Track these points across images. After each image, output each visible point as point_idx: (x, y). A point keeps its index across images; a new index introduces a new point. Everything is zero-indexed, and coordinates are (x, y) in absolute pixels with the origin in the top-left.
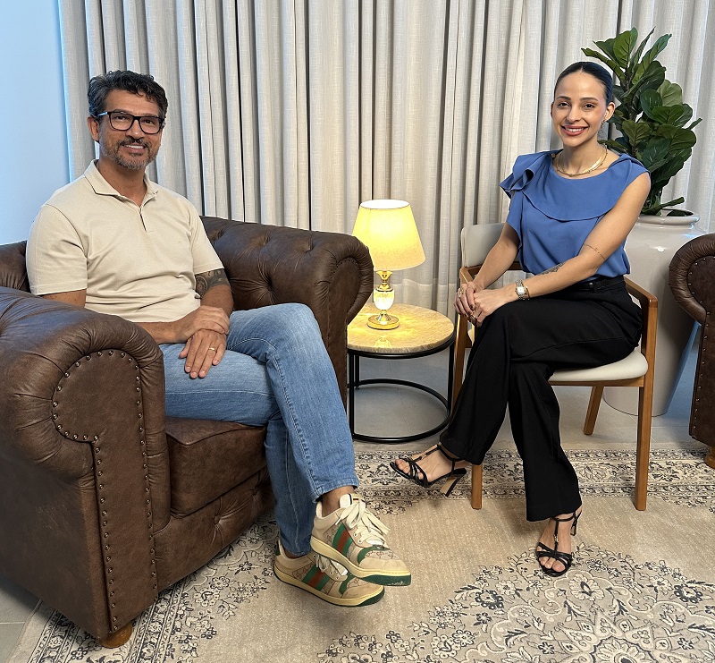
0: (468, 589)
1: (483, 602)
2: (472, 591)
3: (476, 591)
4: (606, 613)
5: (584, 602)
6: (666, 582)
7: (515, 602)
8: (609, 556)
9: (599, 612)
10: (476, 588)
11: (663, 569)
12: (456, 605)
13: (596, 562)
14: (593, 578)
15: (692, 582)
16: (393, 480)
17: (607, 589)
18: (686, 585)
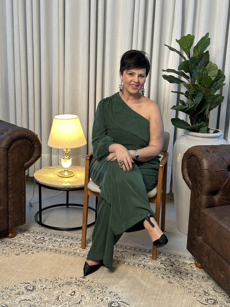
0: (26, 283)
1: (27, 288)
2: (27, 284)
3: (29, 285)
4: (70, 303)
5: (67, 297)
6: (109, 299)
7: (39, 291)
8: (98, 286)
9: (67, 302)
10: (29, 284)
11: (115, 295)
12: (15, 287)
13: (89, 287)
14: (81, 291)
15: (122, 302)
16: (41, 243)
17: (82, 296)
18: (117, 302)
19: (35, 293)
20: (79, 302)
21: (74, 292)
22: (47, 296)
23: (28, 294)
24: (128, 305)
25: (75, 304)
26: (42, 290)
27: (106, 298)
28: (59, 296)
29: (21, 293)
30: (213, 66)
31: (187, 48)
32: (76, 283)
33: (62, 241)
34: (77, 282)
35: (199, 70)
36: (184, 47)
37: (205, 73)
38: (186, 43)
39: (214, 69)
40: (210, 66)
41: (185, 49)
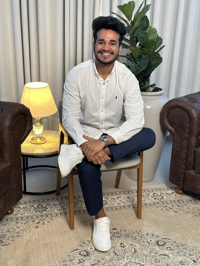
0: (76, 250)
1: (82, 255)
3: (79, 251)
4: (129, 254)
5: (121, 250)
6: (153, 240)
7: (94, 253)
8: (133, 232)
9: (126, 253)
10: (79, 249)
11: (152, 235)
12: (71, 257)
13: (127, 235)
14: (126, 241)
15: (163, 239)
16: (44, 210)
17: (130, 245)
18: (161, 240)
19: (93, 256)
20: (135, 251)
21: (121, 244)
22: (105, 255)
23: (88, 259)
24: (170, 239)
25: (134, 253)
26: (95, 251)
27: (149, 240)
28: (114, 251)
29: (82, 261)
30: (152, 30)
31: (130, 14)
32: (114, 236)
33: (60, 203)
34: (114, 234)
35: (142, 35)
36: (128, 13)
37: (146, 37)
38: (129, 9)
39: (154, 32)
40: (150, 30)
41: (129, 15)
